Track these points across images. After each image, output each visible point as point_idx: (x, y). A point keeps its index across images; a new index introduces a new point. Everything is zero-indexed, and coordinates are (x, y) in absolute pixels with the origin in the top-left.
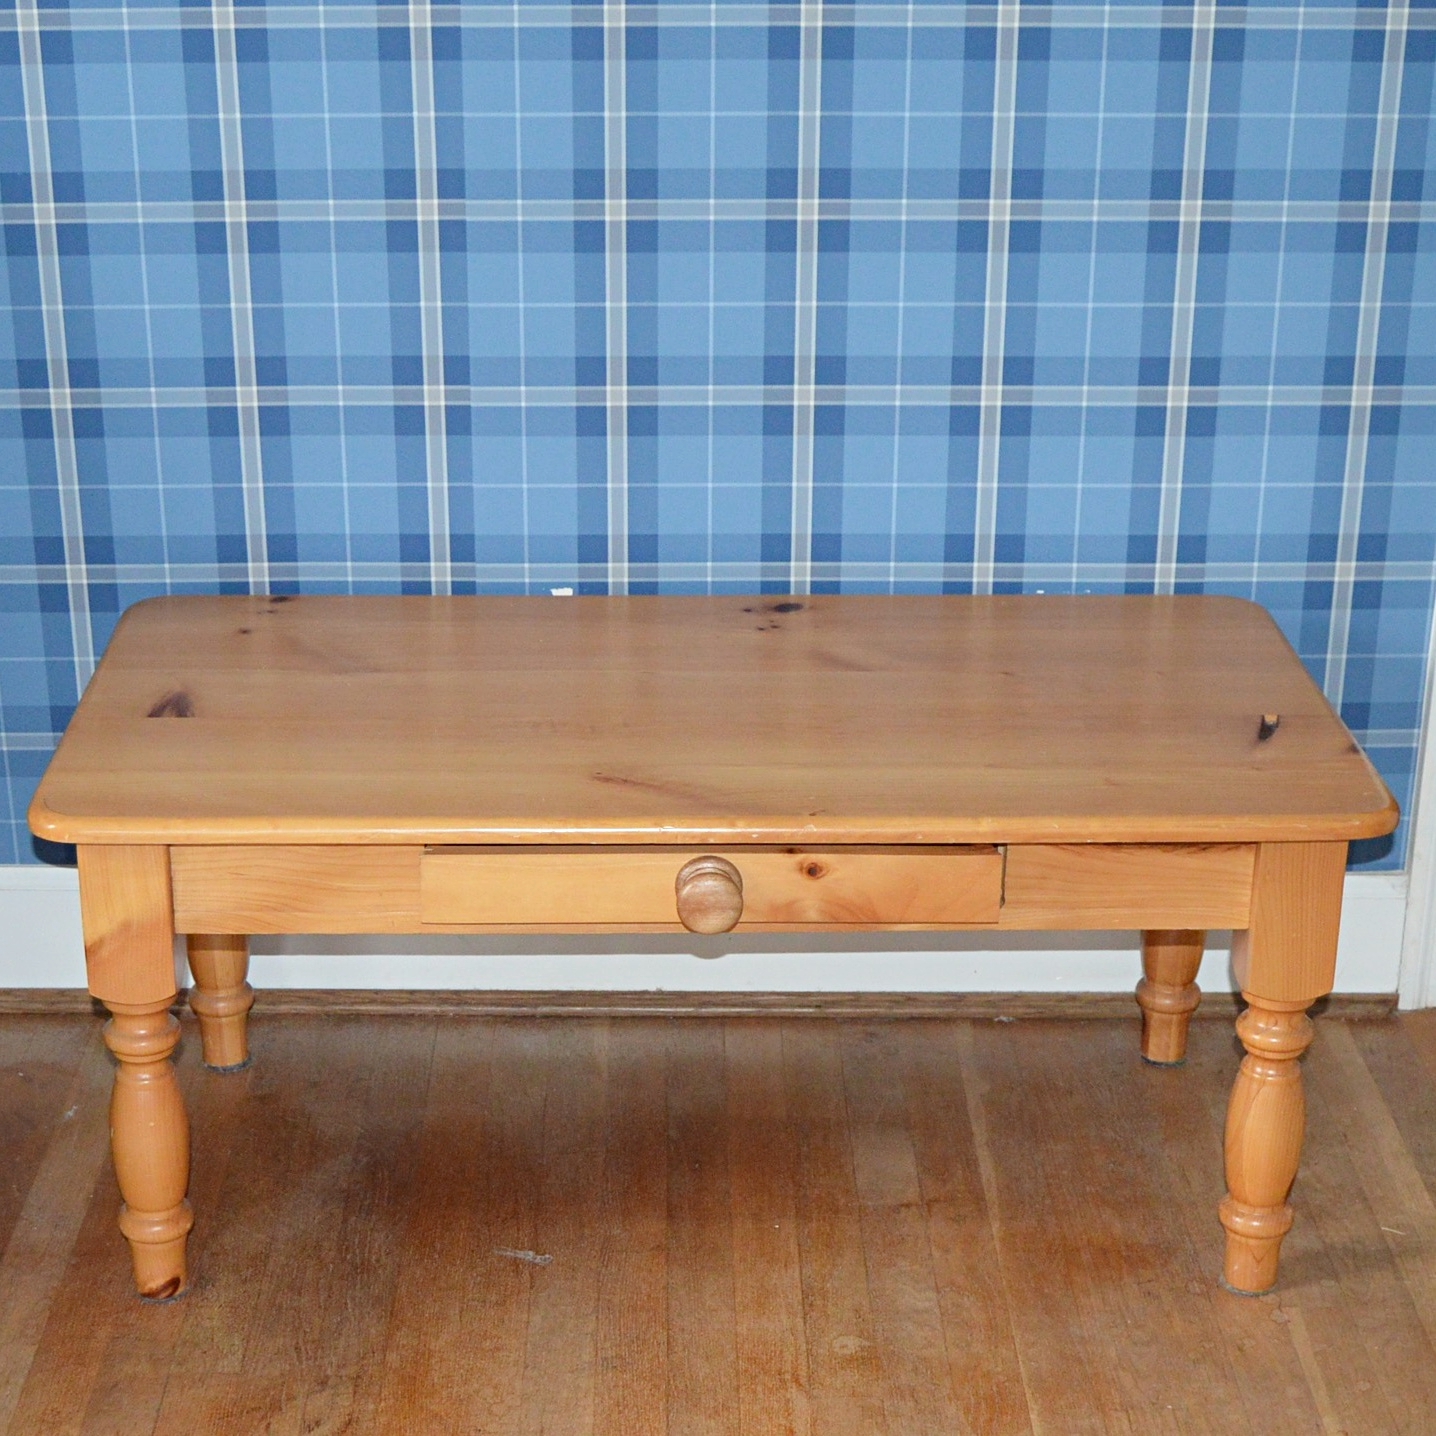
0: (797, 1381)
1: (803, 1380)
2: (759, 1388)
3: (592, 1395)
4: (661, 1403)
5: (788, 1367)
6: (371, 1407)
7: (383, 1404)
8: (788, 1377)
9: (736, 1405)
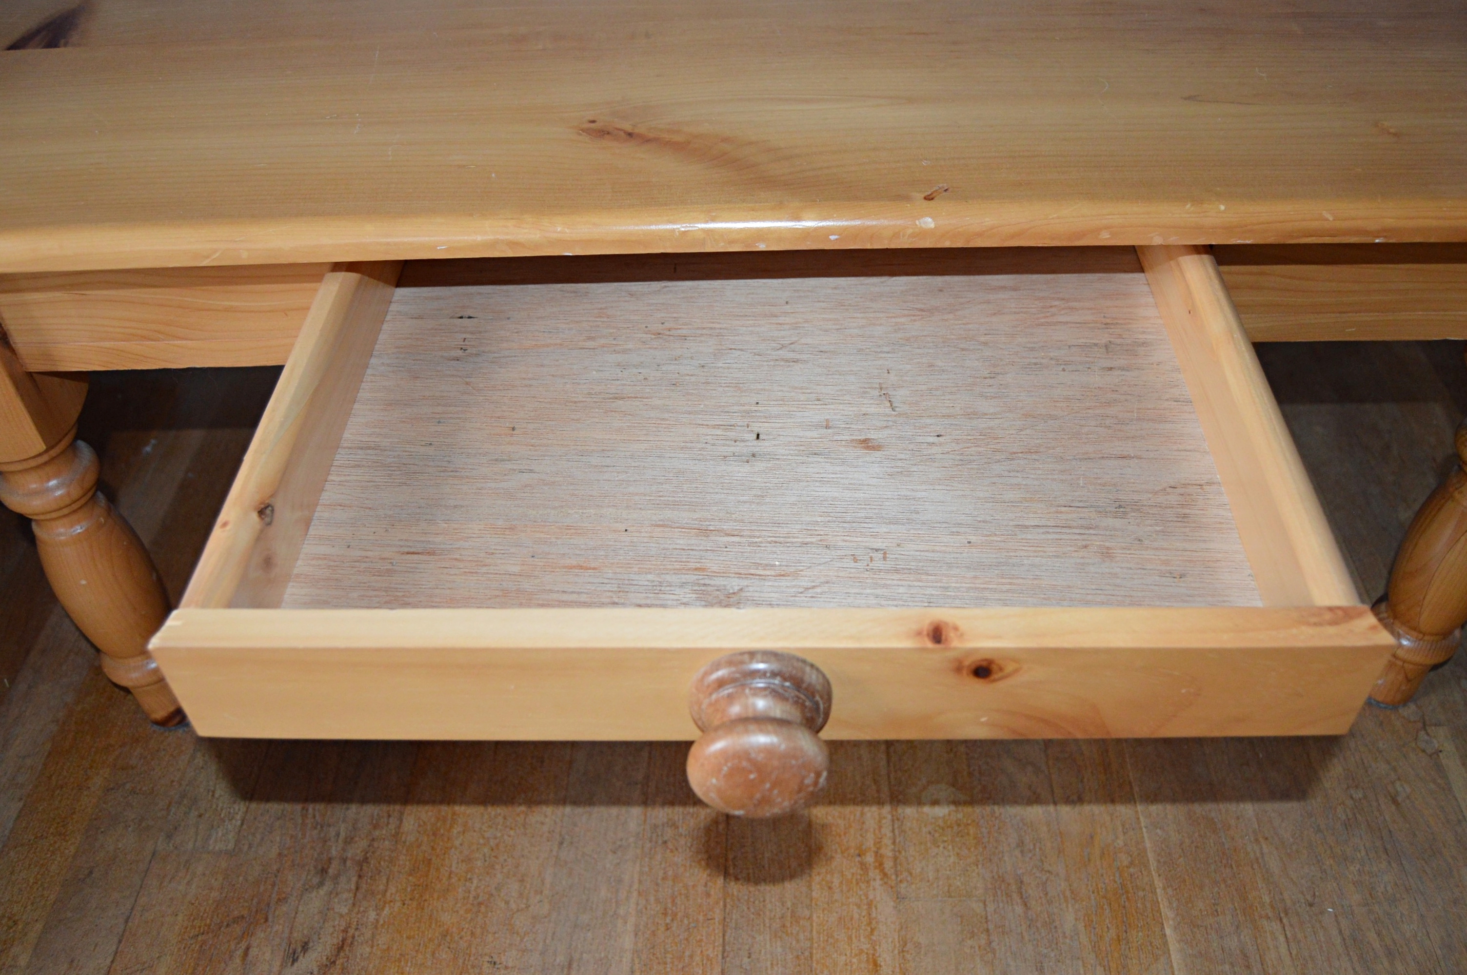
0: (880, 866)
1: (888, 865)
2: (836, 882)
3: (635, 894)
4: (717, 911)
5: (870, 842)
6: (372, 915)
7: (386, 911)
8: (869, 858)
9: (807, 913)
